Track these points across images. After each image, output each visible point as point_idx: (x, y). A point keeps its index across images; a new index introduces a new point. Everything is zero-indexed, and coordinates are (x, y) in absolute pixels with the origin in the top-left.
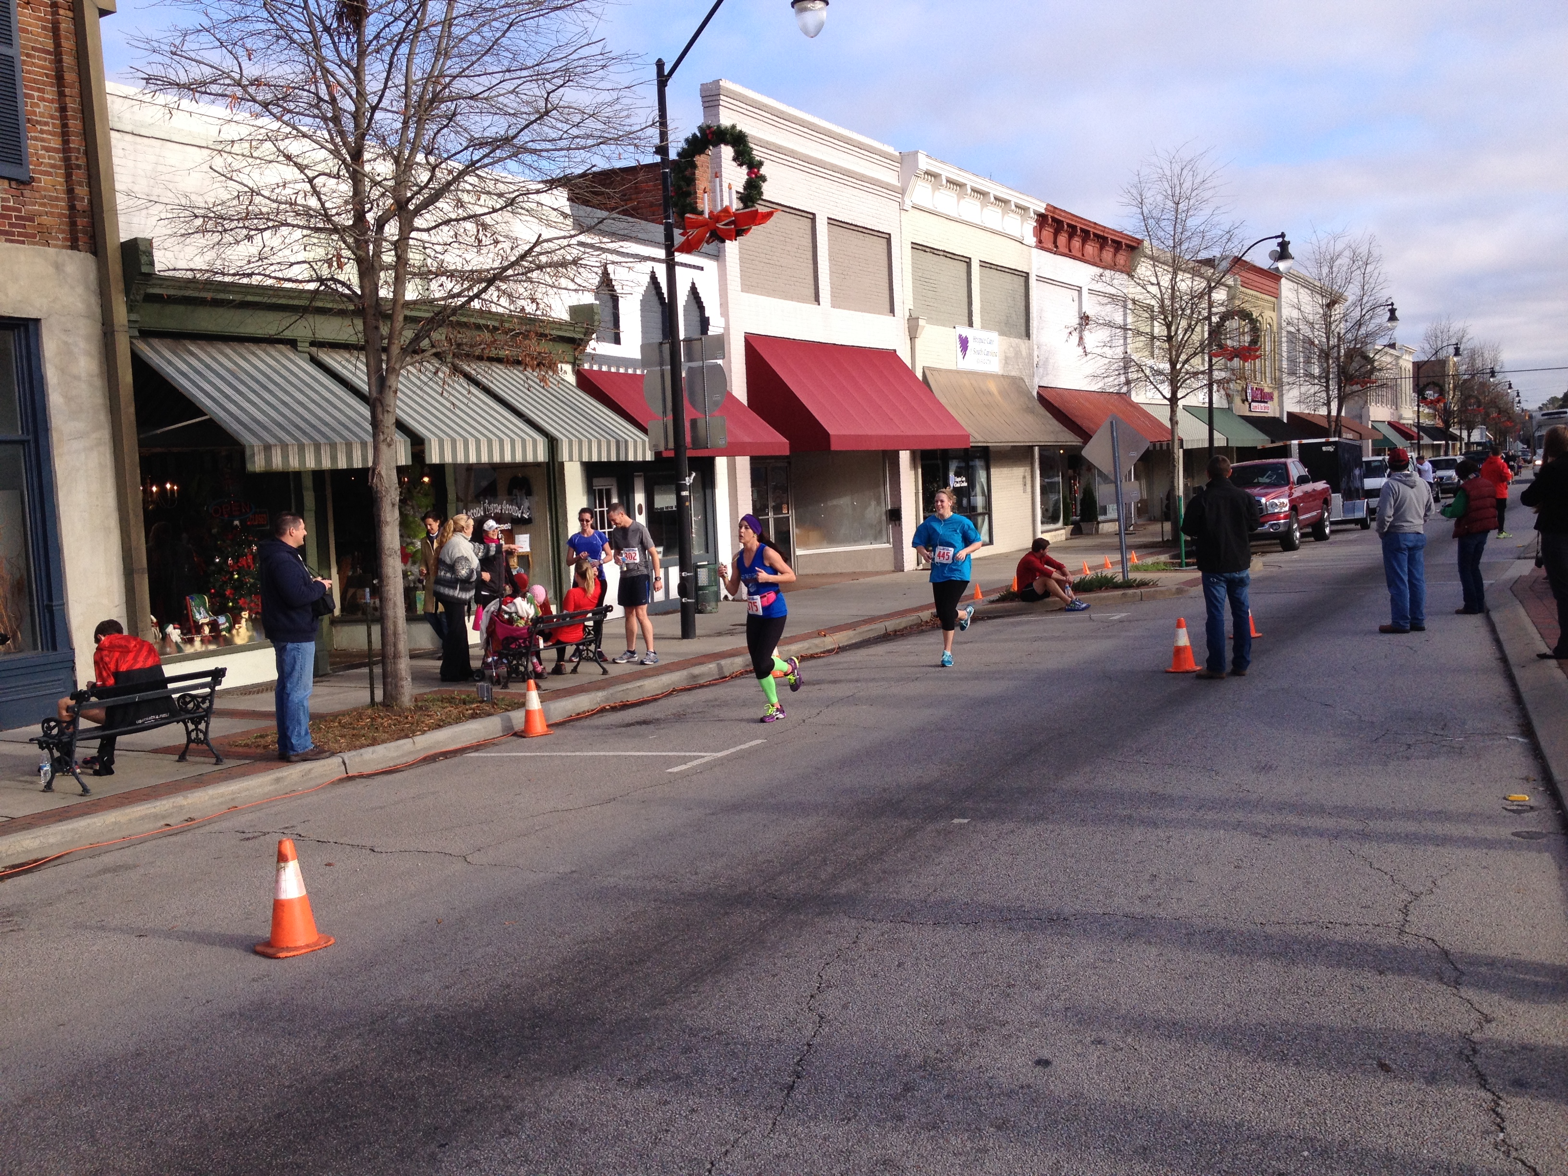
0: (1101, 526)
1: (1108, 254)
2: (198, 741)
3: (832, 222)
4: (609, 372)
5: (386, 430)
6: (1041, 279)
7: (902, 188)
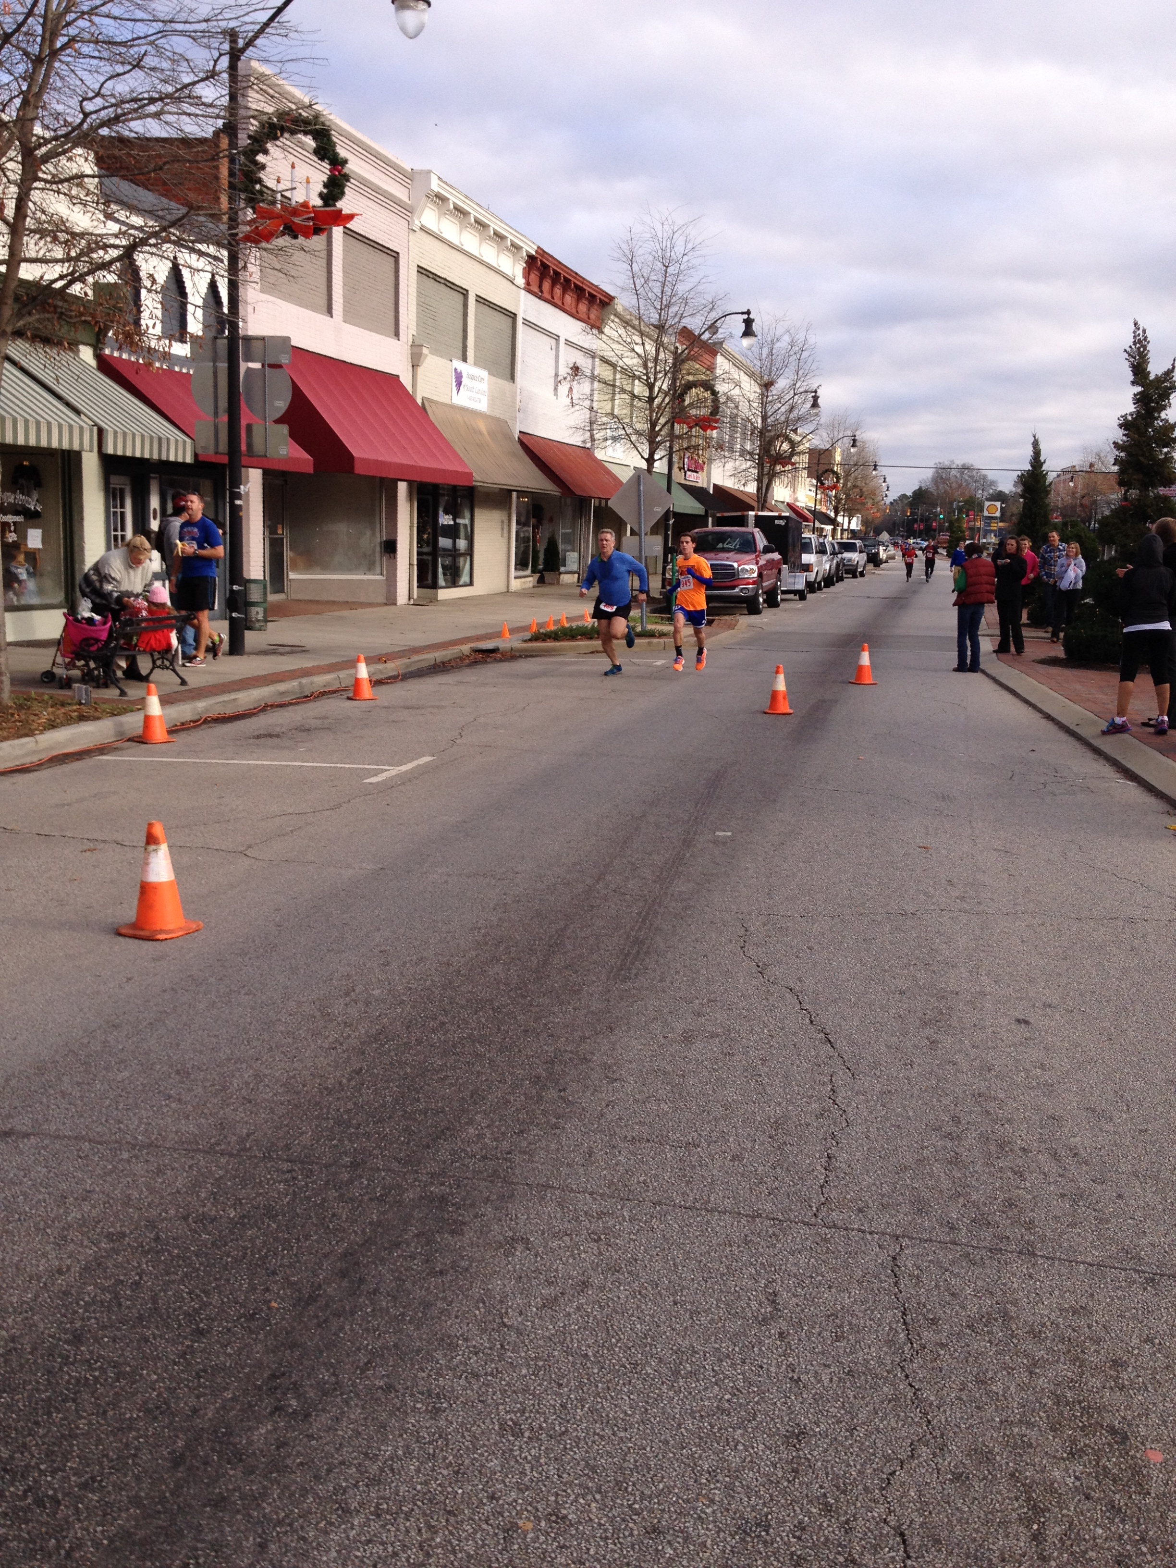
0: (562, 576)
1: (583, 307)
3: (347, 231)
4: (130, 361)
6: (527, 323)
7: (411, 206)
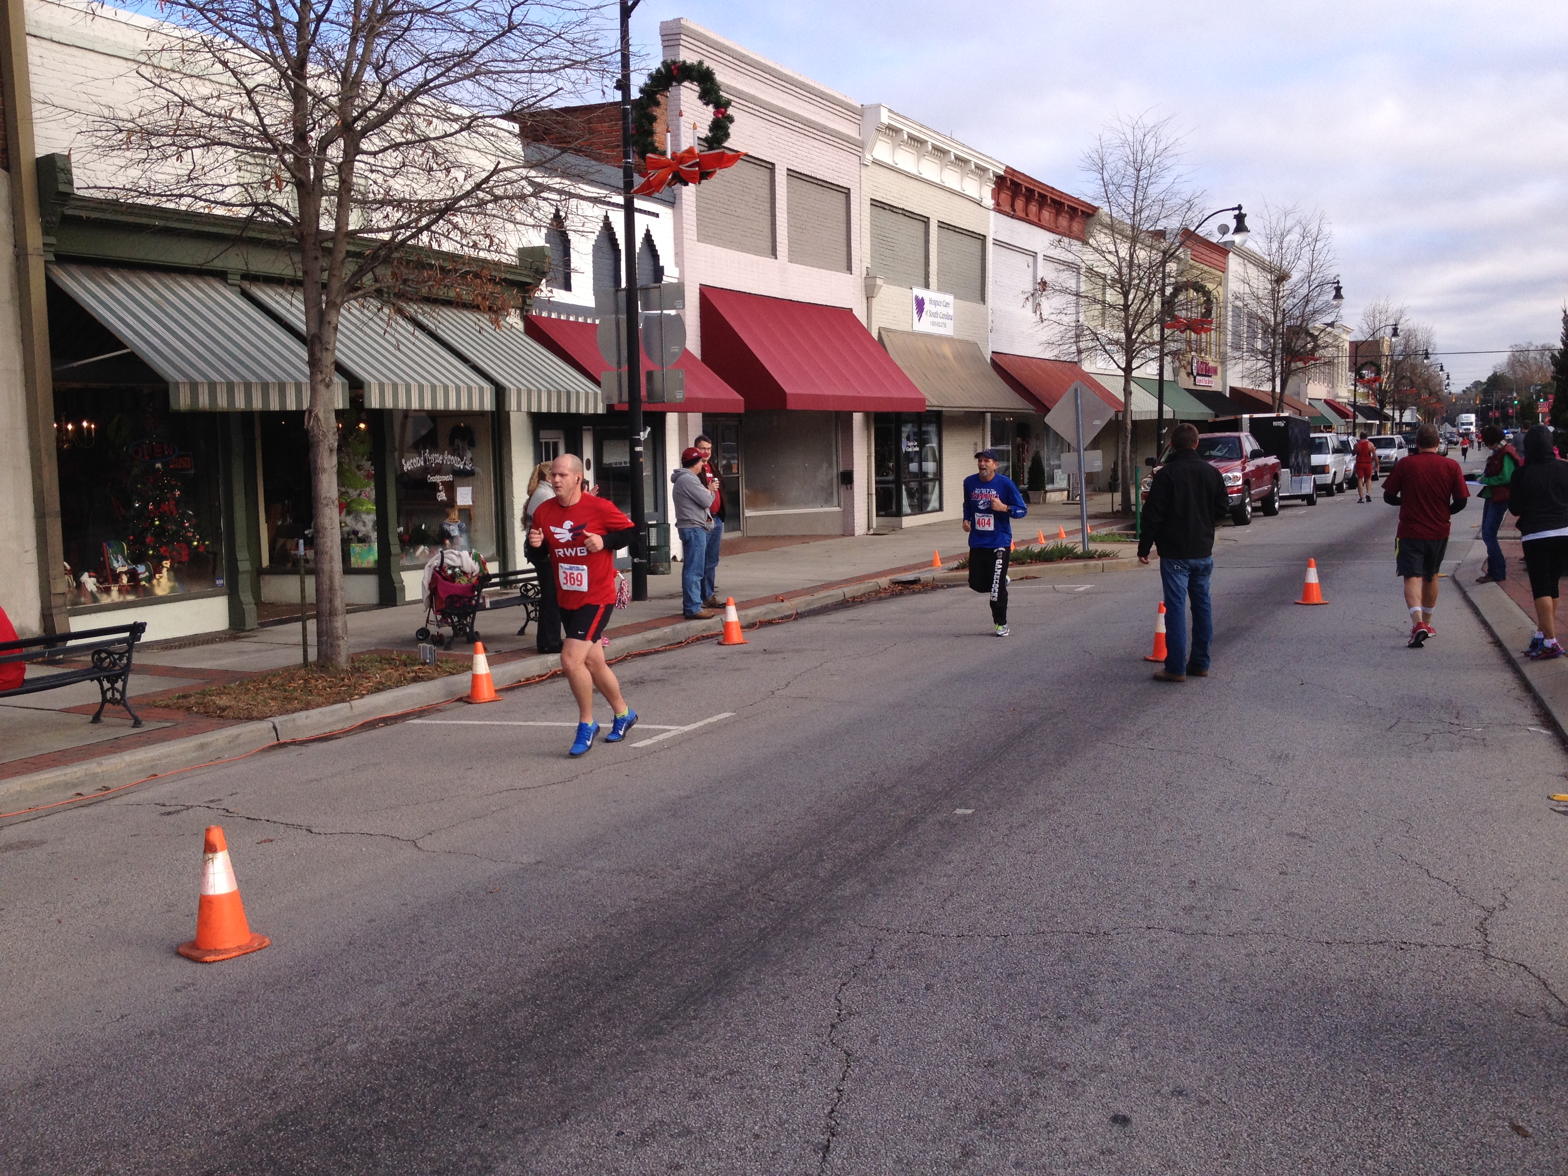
0: (1048, 495)
1: (1063, 221)
2: (113, 701)
3: (792, 173)
4: (559, 320)
5: (325, 369)
6: (998, 243)
7: (862, 142)
